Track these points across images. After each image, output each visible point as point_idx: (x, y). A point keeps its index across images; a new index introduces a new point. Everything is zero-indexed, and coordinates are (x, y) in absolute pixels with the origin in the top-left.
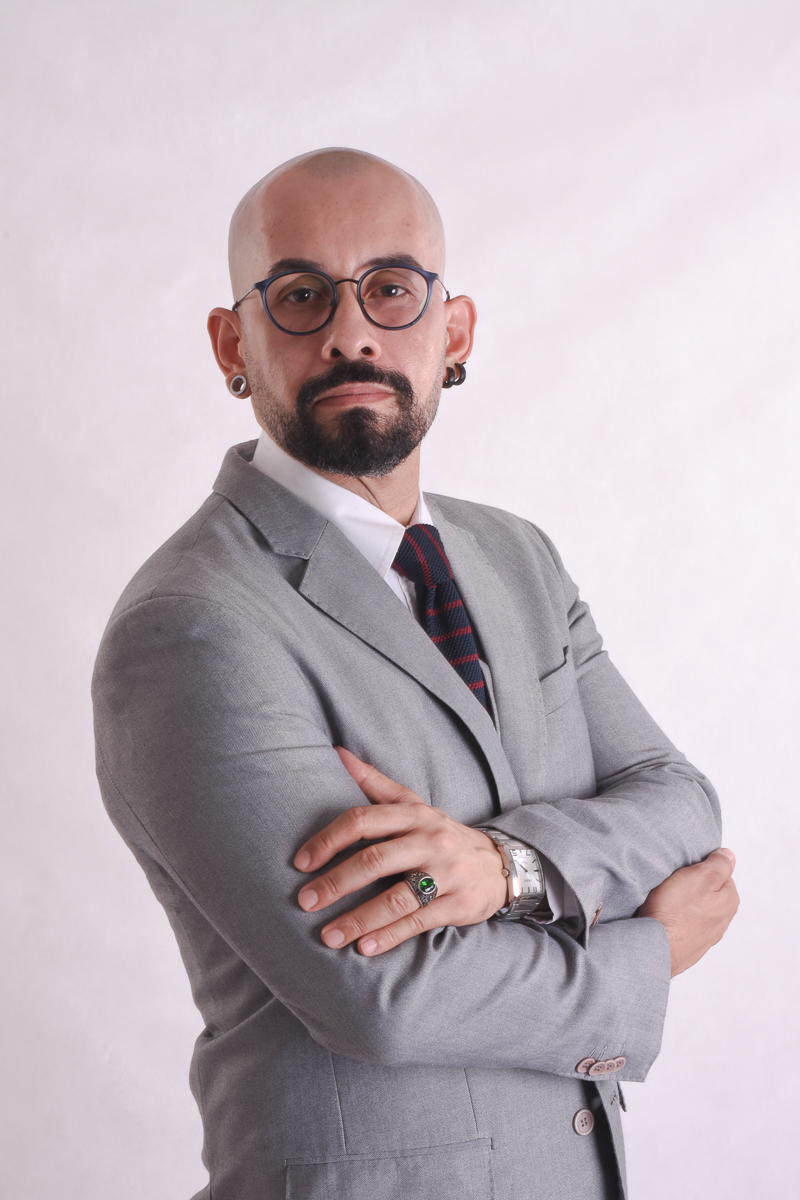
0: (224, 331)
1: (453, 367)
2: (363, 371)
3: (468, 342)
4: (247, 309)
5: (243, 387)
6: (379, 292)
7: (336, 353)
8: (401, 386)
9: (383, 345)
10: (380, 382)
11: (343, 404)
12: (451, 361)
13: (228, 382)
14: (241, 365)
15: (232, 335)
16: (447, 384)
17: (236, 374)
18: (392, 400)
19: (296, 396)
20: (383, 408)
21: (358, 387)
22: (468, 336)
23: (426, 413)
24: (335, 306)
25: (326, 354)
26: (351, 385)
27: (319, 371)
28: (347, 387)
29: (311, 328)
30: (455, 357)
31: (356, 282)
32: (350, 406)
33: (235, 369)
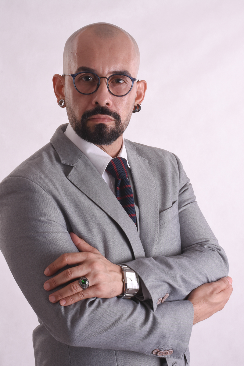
0: (58, 82)
1: (136, 105)
2: (105, 111)
3: (143, 97)
4: (67, 78)
5: (63, 103)
6: (114, 81)
7: (97, 103)
8: (117, 117)
9: (113, 101)
10: (110, 115)
11: (97, 121)
12: (136, 104)
13: (58, 101)
14: (63, 96)
15: (61, 84)
16: (134, 112)
17: (61, 99)
18: (113, 122)
19: (82, 115)
20: (110, 124)
21: (103, 116)
22: (143, 94)
23: (124, 125)
24: (98, 86)
25: (94, 103)
26: (101, 115)
27: (90, 108)
28: (99, 115)
29: (89, 92)
30: (138, 101)
31: (107, 78)
32: (99, 123)
33: (61, 97)
